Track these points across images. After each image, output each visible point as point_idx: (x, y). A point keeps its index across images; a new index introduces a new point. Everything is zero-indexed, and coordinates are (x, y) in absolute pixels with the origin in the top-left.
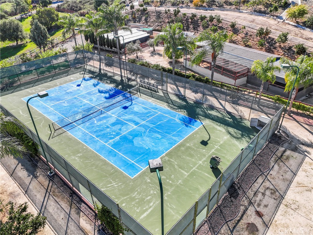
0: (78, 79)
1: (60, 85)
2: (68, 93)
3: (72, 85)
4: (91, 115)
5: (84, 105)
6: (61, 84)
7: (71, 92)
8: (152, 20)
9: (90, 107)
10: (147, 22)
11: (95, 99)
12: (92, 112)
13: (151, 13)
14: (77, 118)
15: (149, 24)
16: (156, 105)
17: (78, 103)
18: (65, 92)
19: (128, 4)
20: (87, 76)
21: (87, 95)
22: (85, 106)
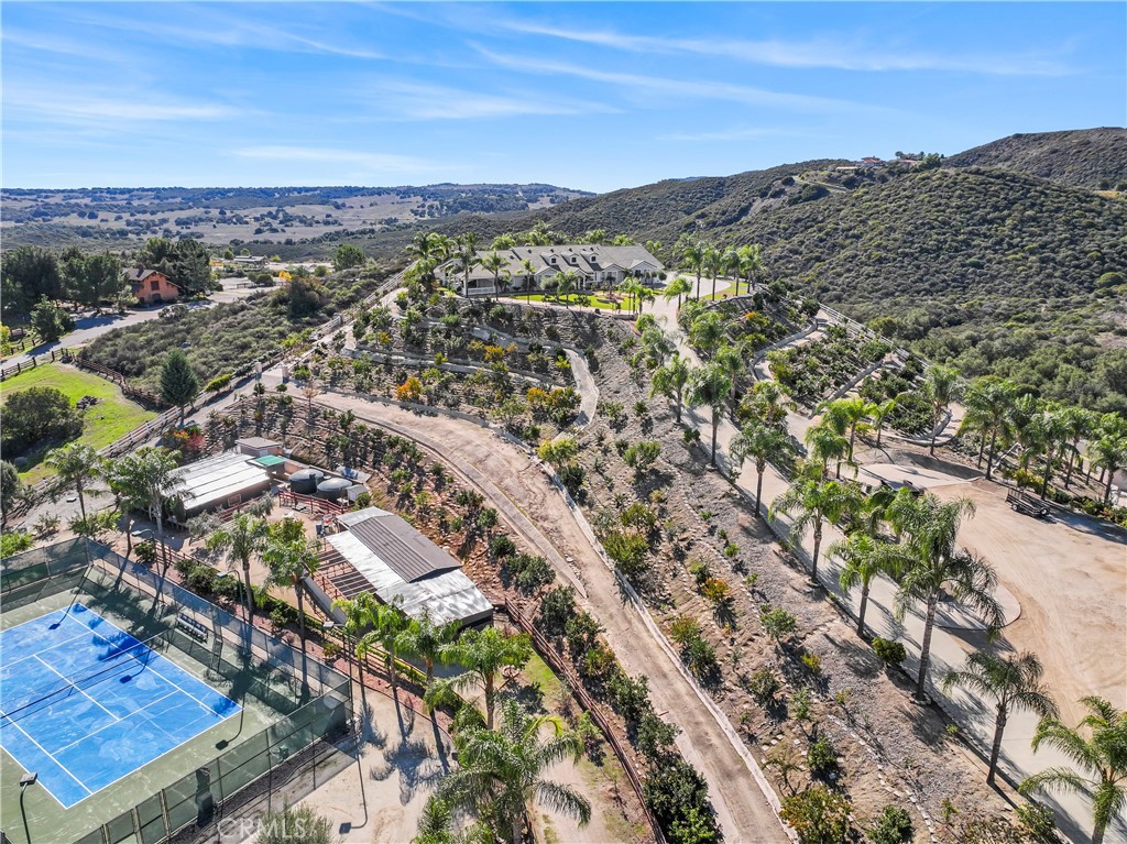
0: (55, 608)
1: (10, 626)
2: (20, 648)
3: (36, 626)
4: (48, 699)
5: (43, 676)
6: (13, 624)
7: (28, 646)
8: (295, 431)
9: (52, 680)
10: (284, 433)
11: (70, 661)
12: (52, 692)
13: (298, 410)
14: (19, 706)
15: (287, 437)
16: (183, 672)
17: (33, 673)
18: (14, 646)
19: (260, 370)
20: (85, 599)
21: (58, 653)
22: (45, 679)
